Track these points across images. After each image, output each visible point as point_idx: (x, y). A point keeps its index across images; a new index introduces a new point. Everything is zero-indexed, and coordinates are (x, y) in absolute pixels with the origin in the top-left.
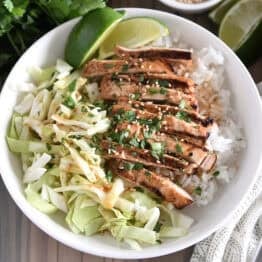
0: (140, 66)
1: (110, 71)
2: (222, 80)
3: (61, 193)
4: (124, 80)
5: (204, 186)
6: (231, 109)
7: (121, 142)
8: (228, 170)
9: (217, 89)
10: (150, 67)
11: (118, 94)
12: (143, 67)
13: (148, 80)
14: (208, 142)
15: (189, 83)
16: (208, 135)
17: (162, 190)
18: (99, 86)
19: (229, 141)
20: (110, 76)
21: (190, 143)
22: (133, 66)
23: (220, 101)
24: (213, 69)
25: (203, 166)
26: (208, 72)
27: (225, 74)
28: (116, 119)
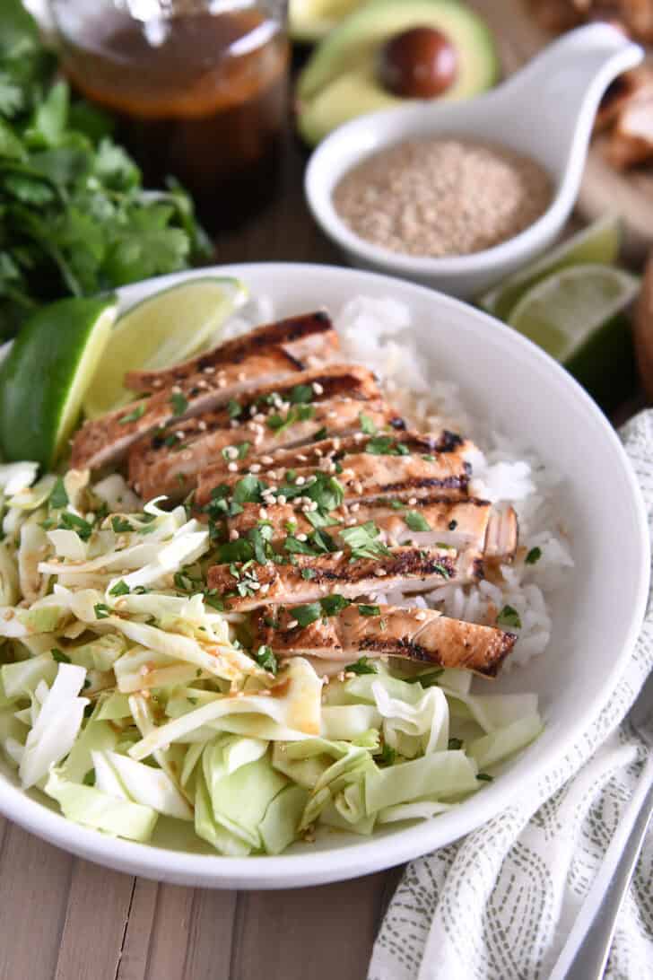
0: (216, 386)
1: (143, 427)
3: (151, 761)
4: (189, 432)
5: (517, 600)
7: (262, 558)
10: (242, 377)
11: (187, 469)
12: (223, 383)
13: (254, 403)
15: (360, 375)
18: (126, 477)
20: (147, 441)
21: (436, 502)
22: (196, 392)
25: (492, 547)
28: (218, 514)
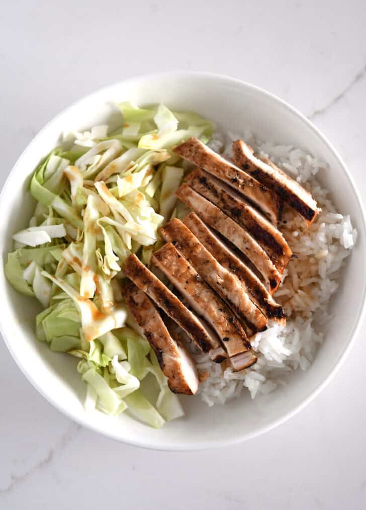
2: (337, 267)
3: (50, 282)
5: (220, 383)
6: (323, 308)
8: (263, 383)
9: (323, 274)
14: (259, 336)
16: (264, 328)
17: (167, 357)
19: (287, 352)
21: (234, 325)
23: (315, 291)
24: (333, 248)
25: (232, 360)
26: (324, 246)
27: (346, 261)
